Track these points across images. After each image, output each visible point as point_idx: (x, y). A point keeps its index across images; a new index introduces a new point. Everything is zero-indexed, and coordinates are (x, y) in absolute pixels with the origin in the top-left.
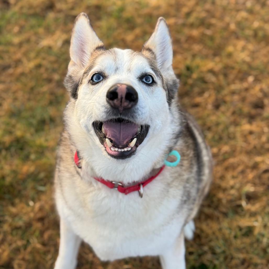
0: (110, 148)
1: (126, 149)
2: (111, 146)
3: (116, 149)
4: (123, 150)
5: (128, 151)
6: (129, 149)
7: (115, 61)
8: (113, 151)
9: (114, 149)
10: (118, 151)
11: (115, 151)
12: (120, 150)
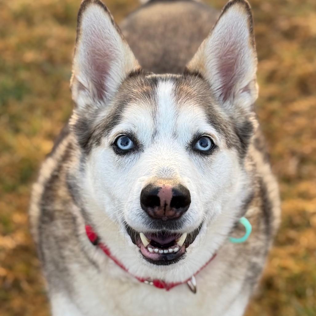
0: (146, 248)
1: (171, 250)
2: (148, 245)
3: (156, 250)
4: (166, 251)
5: (174, 253)
6: (176, 249)
7: (154, 119)
8: (151, 253)
9: (153, 248)
10: (158, 253)
11: (154, 252)
12: (161, 252)
